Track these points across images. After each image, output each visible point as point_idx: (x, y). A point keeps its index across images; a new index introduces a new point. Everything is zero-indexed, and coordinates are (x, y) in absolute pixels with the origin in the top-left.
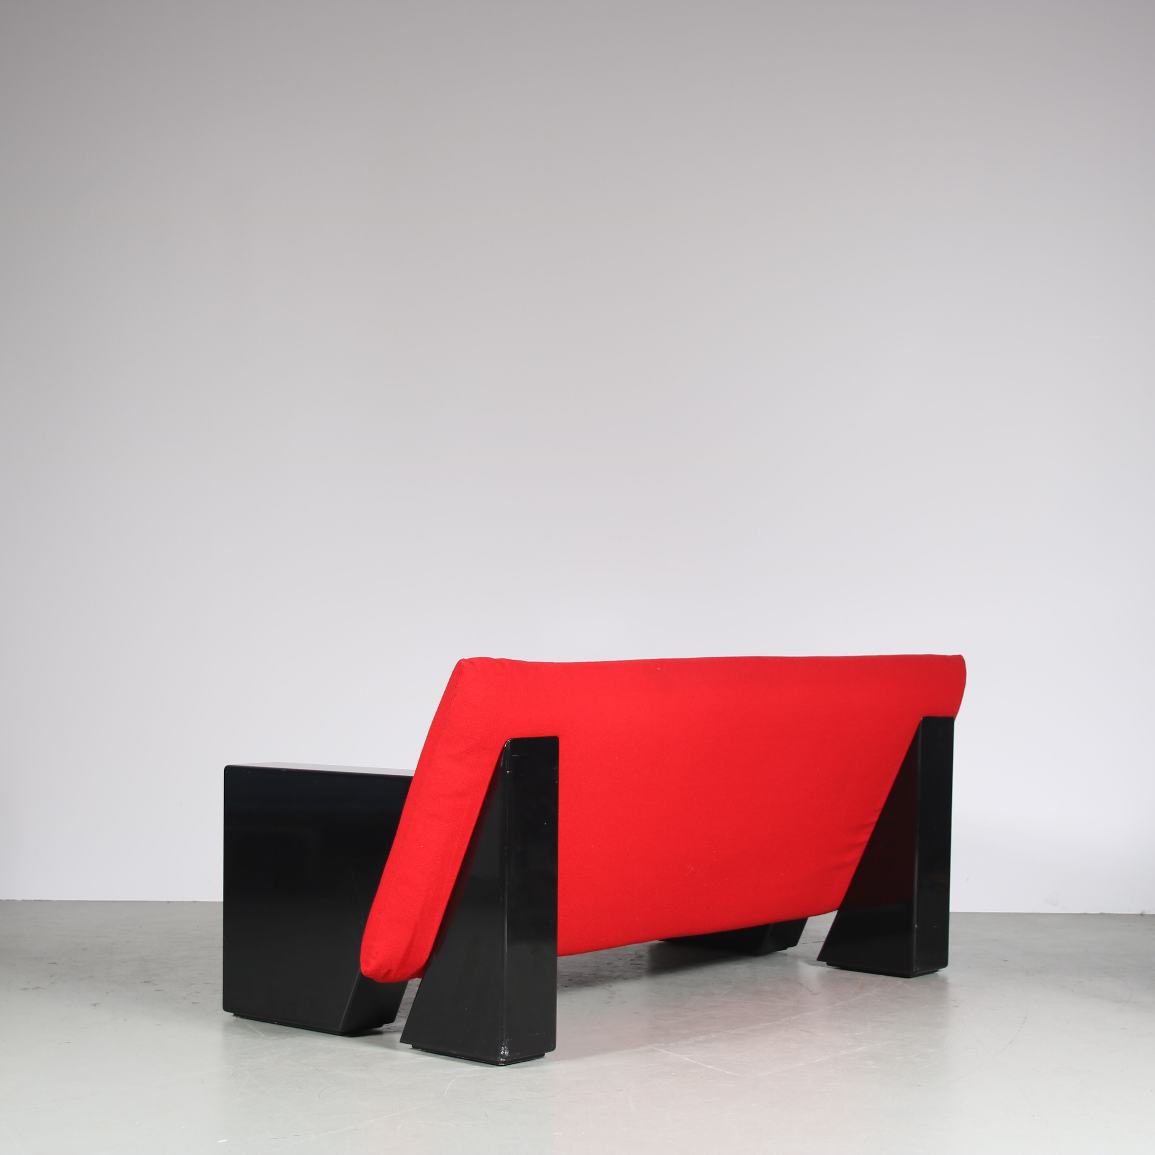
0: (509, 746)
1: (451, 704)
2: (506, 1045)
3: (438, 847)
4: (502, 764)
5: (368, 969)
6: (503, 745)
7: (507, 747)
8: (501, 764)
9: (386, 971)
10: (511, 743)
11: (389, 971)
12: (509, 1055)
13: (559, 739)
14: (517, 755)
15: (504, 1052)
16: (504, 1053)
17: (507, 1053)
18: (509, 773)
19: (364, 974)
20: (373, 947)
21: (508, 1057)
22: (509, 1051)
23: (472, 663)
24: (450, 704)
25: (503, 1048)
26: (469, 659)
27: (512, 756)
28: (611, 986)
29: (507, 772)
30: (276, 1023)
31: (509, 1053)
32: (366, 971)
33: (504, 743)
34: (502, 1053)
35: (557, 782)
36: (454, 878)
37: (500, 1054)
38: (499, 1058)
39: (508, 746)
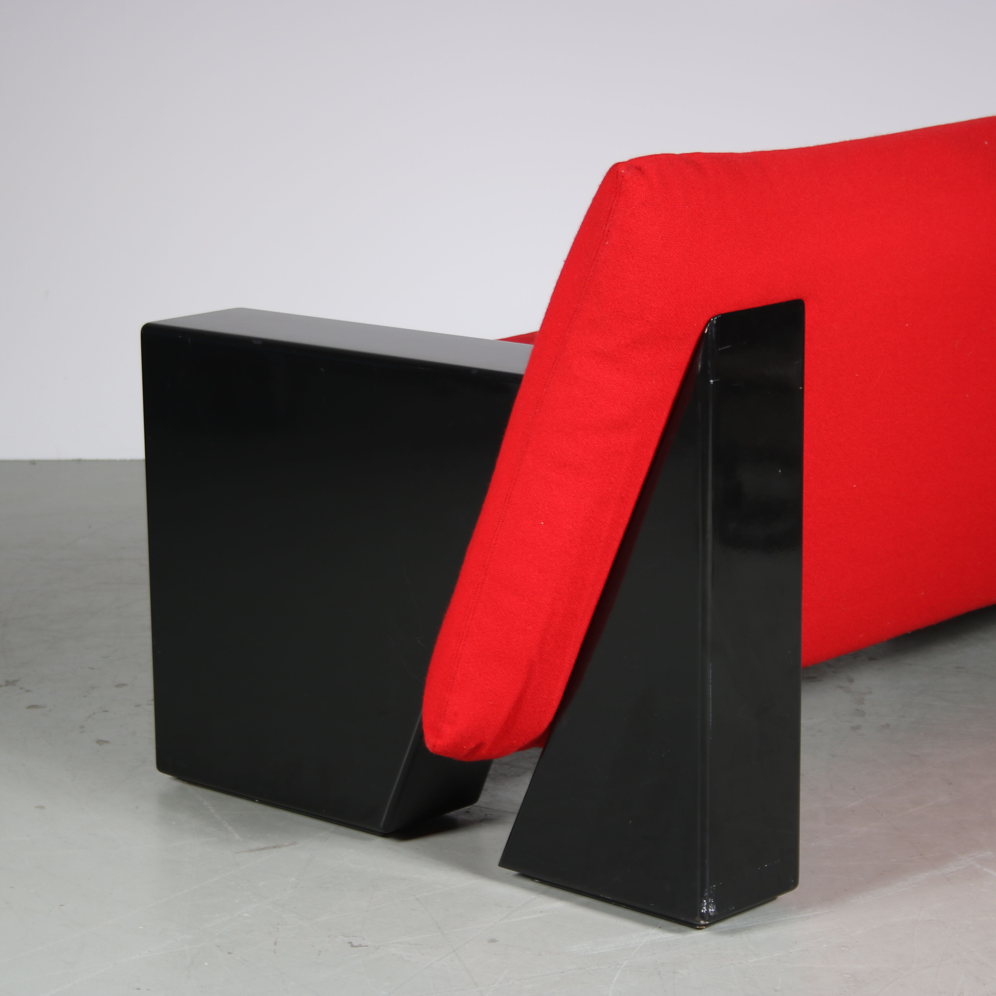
0: (714, 330)
1: (600, 251)
2: (710, 896)
3: (574, 524)
4: (700, 366)
5: (439, 742)
6: (702, 328)
7: (710, 333)
8: (698, 367)
9: (473, 746)
10: (717, 325)
11: (479, 746)
12: (716, 913)
13: (805, 302)
14: (728, 347)
15: (708, 908)
16: (708, 911)
17: (712, 910)
18: (714, 382)
19: (431, 750)
20: (447, 702)
21: (715, 915)
22: (716, 907)
23: (639, 169)
24: (597, 252)
25: (705, 901)
26: (632, 161)
27: (720, 349)
28: (851, 681)
29: (710, 382)
30: (257, 801)
31: (717, 909)
32: (434, 746)
33: (704, 325)
34: (704, 910)
35: (801, 388)
36: (604, 577)
37: (699, 913)
38: (698, 918)
39: (711, 331)
